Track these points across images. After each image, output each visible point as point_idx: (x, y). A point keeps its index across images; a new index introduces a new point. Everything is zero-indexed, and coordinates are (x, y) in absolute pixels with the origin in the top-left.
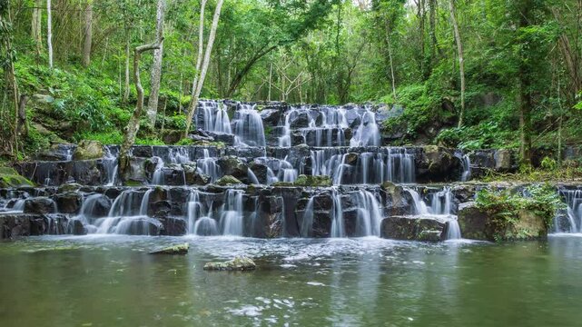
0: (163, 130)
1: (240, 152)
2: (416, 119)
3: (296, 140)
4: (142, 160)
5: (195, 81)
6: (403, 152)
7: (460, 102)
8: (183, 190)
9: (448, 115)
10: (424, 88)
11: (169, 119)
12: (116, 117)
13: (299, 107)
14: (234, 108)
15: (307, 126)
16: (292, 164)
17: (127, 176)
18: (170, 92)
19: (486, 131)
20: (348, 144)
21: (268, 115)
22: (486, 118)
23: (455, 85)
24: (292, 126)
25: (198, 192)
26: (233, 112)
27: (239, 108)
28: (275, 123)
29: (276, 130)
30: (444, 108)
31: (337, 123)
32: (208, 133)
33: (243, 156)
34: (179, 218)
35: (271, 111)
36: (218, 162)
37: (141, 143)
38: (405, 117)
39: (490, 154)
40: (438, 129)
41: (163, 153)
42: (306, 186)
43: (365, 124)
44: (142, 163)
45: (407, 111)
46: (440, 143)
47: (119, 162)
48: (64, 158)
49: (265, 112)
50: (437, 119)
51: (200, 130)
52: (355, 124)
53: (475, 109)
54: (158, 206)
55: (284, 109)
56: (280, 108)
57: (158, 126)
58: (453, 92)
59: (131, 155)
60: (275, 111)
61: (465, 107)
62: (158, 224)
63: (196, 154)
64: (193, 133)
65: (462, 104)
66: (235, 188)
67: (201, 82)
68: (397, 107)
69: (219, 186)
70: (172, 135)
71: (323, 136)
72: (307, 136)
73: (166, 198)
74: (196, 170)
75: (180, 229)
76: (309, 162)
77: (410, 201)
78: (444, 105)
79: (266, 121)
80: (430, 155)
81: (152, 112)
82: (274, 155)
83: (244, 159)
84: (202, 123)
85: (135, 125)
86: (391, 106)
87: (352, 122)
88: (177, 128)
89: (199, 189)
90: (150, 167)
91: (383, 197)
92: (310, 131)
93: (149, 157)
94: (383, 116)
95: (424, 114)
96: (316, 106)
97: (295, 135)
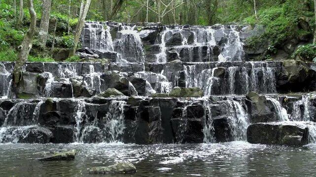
0: (53, 48)
1: (122, 67)
2: (276, 37)
3: (171, 56)
4: (34, 76)
5: (82, 6)
6: (265, 65)
8: (71, 102)
9: (303, 34)
10: (281, 10)
11: (58, 39)
12: (11, 37)
13: (173, 27)
16: (167, 77)
17: (20, 90)
18: (60, 15)
20: (217, 59)
21: (146, 35)
24: (167, 45)
25: (84, 103)
26: (115, 32)
28: (152, 42)
29: (154, 47)
30: (300, 26)
31: (207, 41)
32: (93, 51)
33: (125, 71)
34: (67, 127)
35: (148, 31)
36: (102, 77)
37: (34, 60)
38: (266, 35)
40: (295, 45)
41: (54, 69)
42: (179, 97)
44: (34, 78)
45: (267, 30)
46: (298, 57)
47: (13, 77)
49: (143, 32)
50: (294, 37)
51: (86, 48)
54: (48, 116)
55: (160, 29)
56: (157, 29)
57: (49, 45)
58: (308, 13)
59: (24, 71)
60: (152, 31)
62: (48, 132)
63: (82, 70)
64: (81, 51)
66: (117, 100)
67: (87, 6)
68: (259, 26)
69: (103, 98)
70: (62, 52)
72: (180, 53)
73: (56, 110)
74: (83, 83)
75: (67, 137)
76: (182, 75)
77: (273, 109)
78: (300, 25)
79: (144, 39)
80: (289, 68)
81: (43, 33)
82: (151, 70)
83: (126, 73)
84: (88, 42)
85: (28, 44)
86: (253, 26)
87: (219, 40)
88: (66, 47)
89: (86, 101)
90: (41, 81)
91: (248, 106)
93: (41, 72)
94: (246, 35)
95: (283, 32)
96: (188, 27)
97: (170, 52)
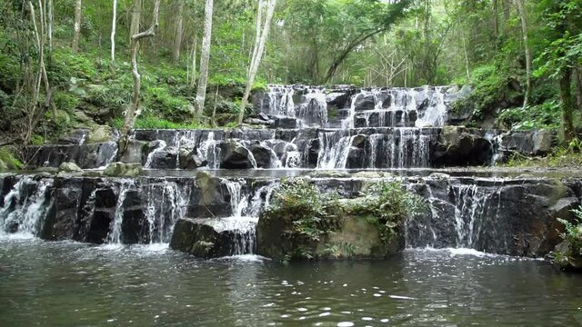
0: (214, 114)
2: (483, 100)
7: (525, 81)
9: (513, 96)
10: (493, 68)
13: (369, 90)
14: (301, 93)
15: (373, 108)
18: (238, 80)
19: (548, 110)
21: (333, 99)
22: (552, 96)
23: (523, 63)
27: (306, 92)
29: (341, 113)
30: (510, 87)
32: (269, 117)
38: (472, 98)
39: (528, 135)
44: (140, 146)
45: (474, 92)
47: (119, 147)
48: (76, 142)
50: (504, 99)
51: (262, 114)
53: (540, 88)
55: (354, 92)
58: (520, 71)
60: (340, 94)
61: (531, 86)
65: (528, 83)
68: (466, 88)
76: (315, 144)
78: (511, 85)
79: (330, 104)
80: (448, 137)
86: (460, 87)
90: (147, 151)
94: (452, 97)
95: (491, 94)
97: (358, 117)
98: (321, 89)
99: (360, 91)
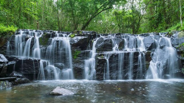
3: (100, 63)
14: (48, 36)
15: (111, 50)
21: (76, 41)
24: (97, 50)
27: (54, 35)
28: (83, 48)
29: (84, 53)
31: (137, 47)
35: (80, 38)
43: (162, 48)
49: (75, 38)
52: (152, 47)
55: (95, 36)
60: (83, 37)
71: (125, 58)
72: (110, 59)
79: (74, 45)
87: (149, 46)
92: (113, 55)
96: (120, 34)
97: (99, 58)
98: (68, 34)
99: (99, 36)
